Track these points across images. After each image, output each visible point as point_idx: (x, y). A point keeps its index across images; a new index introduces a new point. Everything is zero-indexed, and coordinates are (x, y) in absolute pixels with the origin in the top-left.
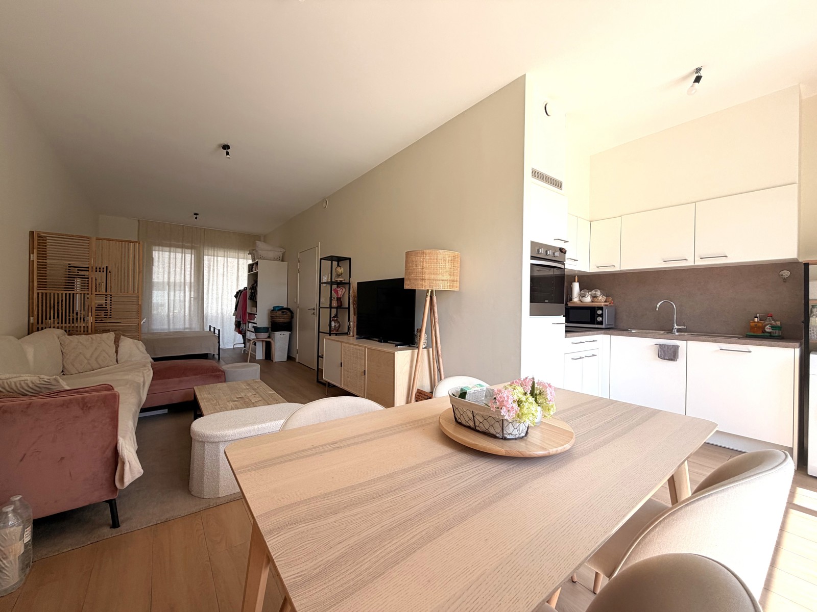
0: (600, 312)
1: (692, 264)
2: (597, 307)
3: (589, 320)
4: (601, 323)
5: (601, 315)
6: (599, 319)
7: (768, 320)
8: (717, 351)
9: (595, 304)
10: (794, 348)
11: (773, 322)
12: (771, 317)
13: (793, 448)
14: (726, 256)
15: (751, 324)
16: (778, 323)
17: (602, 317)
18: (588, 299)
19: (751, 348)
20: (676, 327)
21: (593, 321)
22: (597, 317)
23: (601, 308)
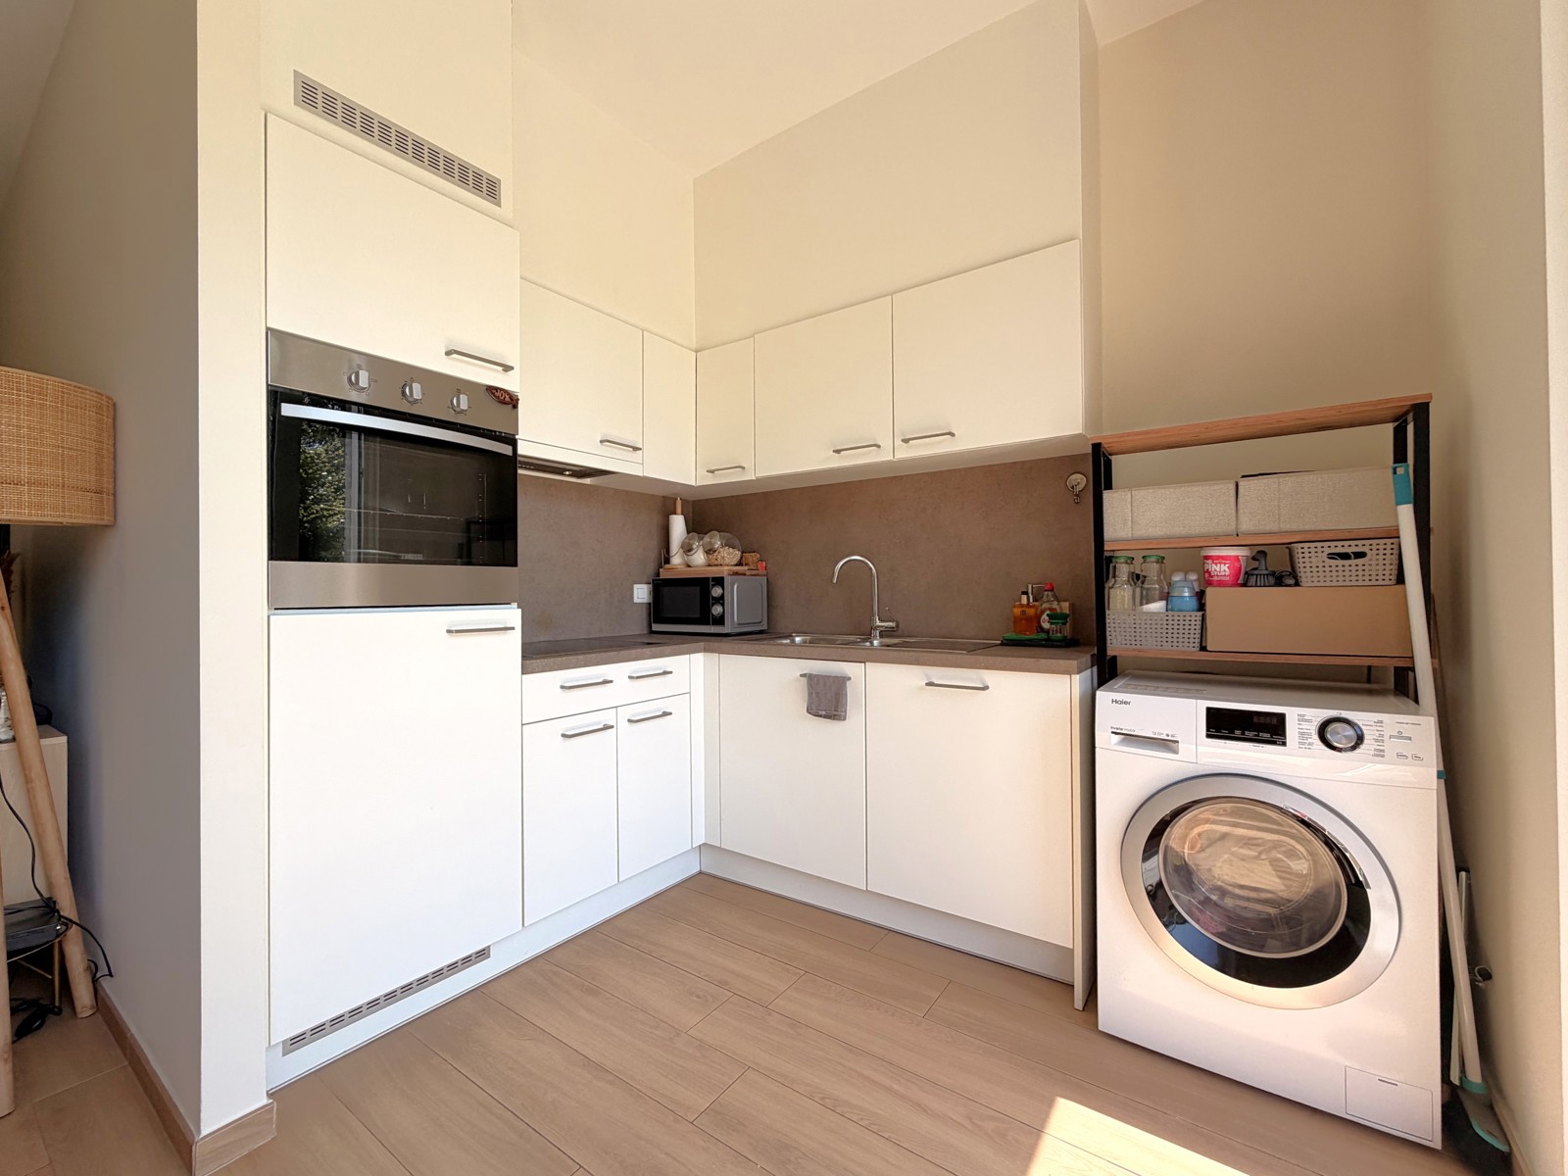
0: (716, 592)
1: (889, 457)
2: (714, 579)
3: (697, 615)
4: (720, 620)
5: (720, 600)
6: (717, 610)
7: (1045, 599)
8: (921, 688)
9: (713, 572)
10: (1069, 673)
11: (1055, 605)
12: (1052, 590)
13: (1073, 950)
14: (952, 434)
15: (1015, 610)
16: (1065, 607)
17: (723, 605)
18: (699, 558)
19: (991, 677)
20: (878, 623)
21: (705, 618)
22: (713, 605)
23: (720, 581)
